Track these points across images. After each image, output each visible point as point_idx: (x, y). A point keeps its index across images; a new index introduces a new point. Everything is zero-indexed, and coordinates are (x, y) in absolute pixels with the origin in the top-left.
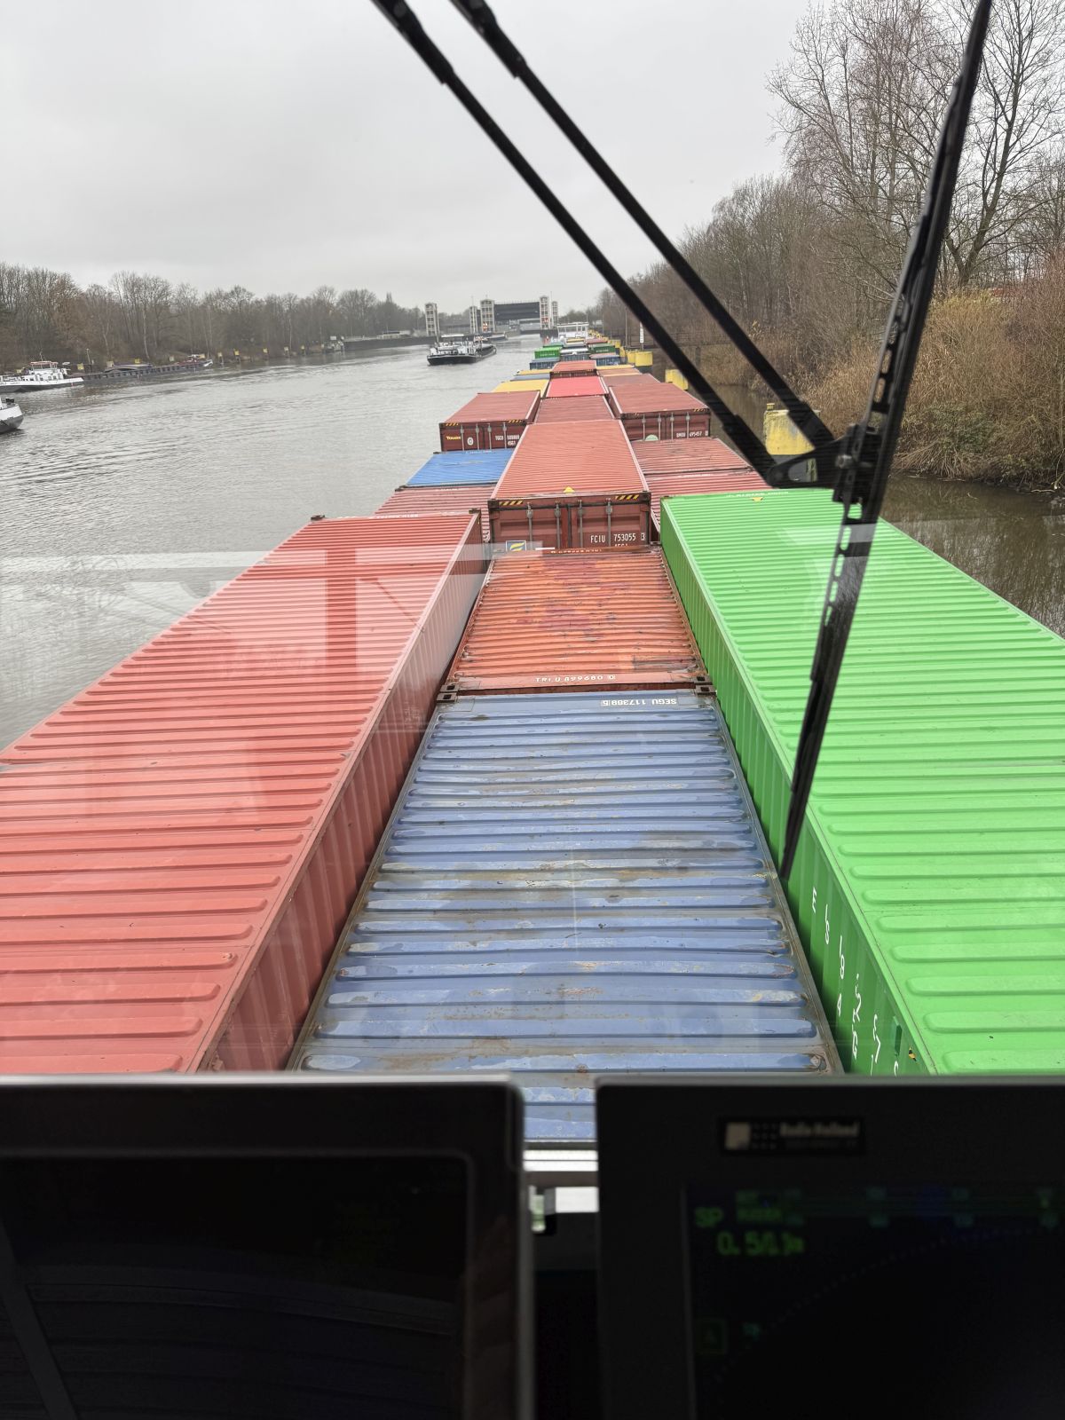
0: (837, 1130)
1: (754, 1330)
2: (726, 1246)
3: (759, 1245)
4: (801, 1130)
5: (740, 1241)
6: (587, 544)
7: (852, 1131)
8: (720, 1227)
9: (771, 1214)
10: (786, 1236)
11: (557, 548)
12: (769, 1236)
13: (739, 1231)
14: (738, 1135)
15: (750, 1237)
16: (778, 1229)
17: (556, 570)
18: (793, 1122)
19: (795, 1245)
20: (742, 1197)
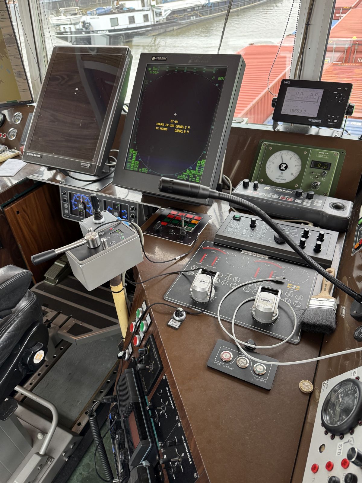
0: (164, 58)
1: (151, 81)
2: (151, 73)
3: (154, 72)
4: (161, 58)
5: (152, 72)
6: (356, 62)
7: (166, 58)
8: (151, 70)
9: (156, 69)
10: (157, 72)
11: (342, 63)
12: (155, 72)
13: (152, 70)
14: (154, 58)
15: (153, 72)
16: (156, 71)
17: (337, 71)
18: (160, 57)
19: (158, 72)
20: (154, 67)
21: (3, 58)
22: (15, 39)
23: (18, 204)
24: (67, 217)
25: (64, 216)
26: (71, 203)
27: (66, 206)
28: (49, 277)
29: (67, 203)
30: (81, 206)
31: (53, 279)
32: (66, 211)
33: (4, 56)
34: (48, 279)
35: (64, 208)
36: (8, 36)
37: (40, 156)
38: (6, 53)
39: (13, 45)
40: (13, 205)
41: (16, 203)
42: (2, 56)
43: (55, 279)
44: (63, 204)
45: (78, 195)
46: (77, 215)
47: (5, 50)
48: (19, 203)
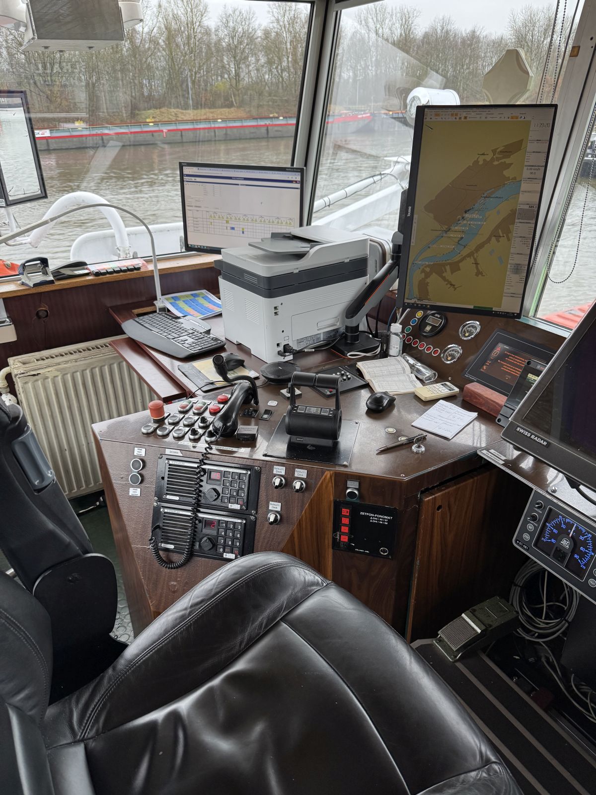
21: (501, 239)
22: (536, 213)
23: (446, 493)
24: (522, 547)
25: (516, 542)
26: (544, 526)
27: (530, 527)
28: (443, 636)
29: (536, 525)
30: (565, 543)
31: (455, 650)
32: (526, 537)
33: (504, 235)
34: (440, 641)
35: (524, 530)
36: (527, 207)
37: (545, 443)
38: (511, 232)
39: (528, 221)
40: (439, 494)
41: (444, 492)
42: (501, 235)
43: (458, 651)
44: (526, 522)
45: (567, 520)
46: (549, 555)
47: (511, 226)
48: (449, 492)
